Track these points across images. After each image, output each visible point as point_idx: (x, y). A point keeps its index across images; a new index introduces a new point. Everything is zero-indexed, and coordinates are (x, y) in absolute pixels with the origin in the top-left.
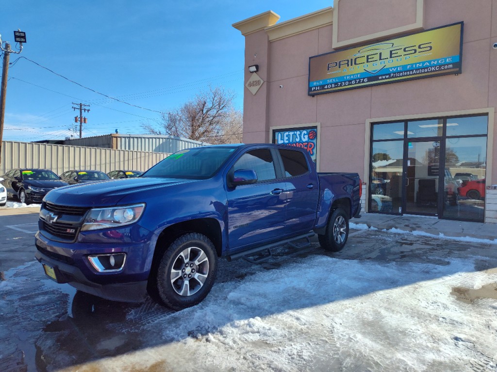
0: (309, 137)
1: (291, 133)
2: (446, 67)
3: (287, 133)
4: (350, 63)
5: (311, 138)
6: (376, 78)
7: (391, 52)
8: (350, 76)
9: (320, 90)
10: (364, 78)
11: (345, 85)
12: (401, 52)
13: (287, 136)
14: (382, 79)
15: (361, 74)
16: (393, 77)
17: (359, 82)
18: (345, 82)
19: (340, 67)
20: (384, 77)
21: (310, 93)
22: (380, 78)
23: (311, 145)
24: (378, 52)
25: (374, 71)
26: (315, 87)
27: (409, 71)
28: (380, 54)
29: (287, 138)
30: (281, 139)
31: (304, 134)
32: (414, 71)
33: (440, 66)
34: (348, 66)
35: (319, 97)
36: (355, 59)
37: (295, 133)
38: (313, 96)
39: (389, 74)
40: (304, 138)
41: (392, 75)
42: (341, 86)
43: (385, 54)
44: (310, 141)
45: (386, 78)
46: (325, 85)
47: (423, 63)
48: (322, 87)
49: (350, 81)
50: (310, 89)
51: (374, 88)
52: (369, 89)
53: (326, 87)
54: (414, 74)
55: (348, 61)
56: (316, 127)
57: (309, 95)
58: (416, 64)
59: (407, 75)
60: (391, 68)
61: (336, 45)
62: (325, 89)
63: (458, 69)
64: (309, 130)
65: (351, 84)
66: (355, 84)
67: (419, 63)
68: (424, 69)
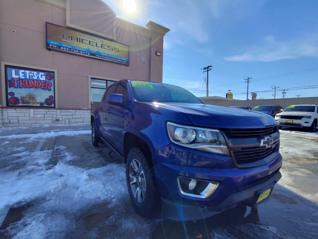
0: (46, 78)
1: (28, 72)
2: (124, 62)
3: (23, 71)
4: (79, 40)
5: (48, 78)
6: (94, 55)
7: (102, 45)
8: (80, 48)
9: (57, 48)
10: (88, 53)
11: (76, 52)
12: (106, 47)
13: (23, 73)
14: (98, 57)
15: (86, 49)
16: (103, 58)
17: (85, 54)
18: (76, 50)
19: (72, 40)
20: (99, 56)
21: (48, 47)
22: (97, 56)
23: (49, 84)
24: (96, 42)
25: (93, 51)
26: (53, 45)
27: (111, 58)
28: (96, 43)
29: (23, 75)
30: (16, 74)
31: (42, 75)
32: (112, 59)
33: (122, 61)
34: (78, 41)
35: (55, 53)
36: (82, 40)
37: (32, 72)
38: (50, 50)
39: (101, 56)
40: (42, 78)
41: (102, 57)
42: (73, 51)
43: (99, 45)
44: (47, 80)
45: (99, 57)
46: (61, 47)
47: (116, 57)
48: (59, 47)
49: (79, 51)
50: (48, 45)
51: (93, 60)
52: (90, 59)
53: (62, 48)
54: (112, 60)
55: (78, 39)
56: (53, 72)
57: (47, 49)
58: (113, 56)
59: (109, 59)
60: (102, 53)
61: (69, 24)
62: (61, 49)
63: (128, 64)
64: (46, 73)
65: (80, 53)
66: (83, 53)
67: (115, 56)
68: (117, 59)
